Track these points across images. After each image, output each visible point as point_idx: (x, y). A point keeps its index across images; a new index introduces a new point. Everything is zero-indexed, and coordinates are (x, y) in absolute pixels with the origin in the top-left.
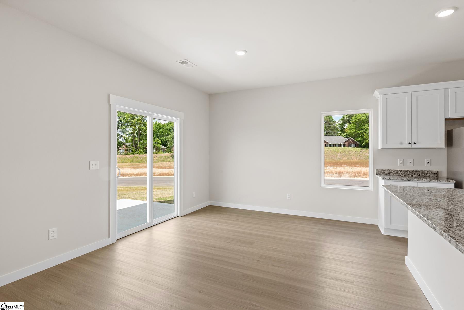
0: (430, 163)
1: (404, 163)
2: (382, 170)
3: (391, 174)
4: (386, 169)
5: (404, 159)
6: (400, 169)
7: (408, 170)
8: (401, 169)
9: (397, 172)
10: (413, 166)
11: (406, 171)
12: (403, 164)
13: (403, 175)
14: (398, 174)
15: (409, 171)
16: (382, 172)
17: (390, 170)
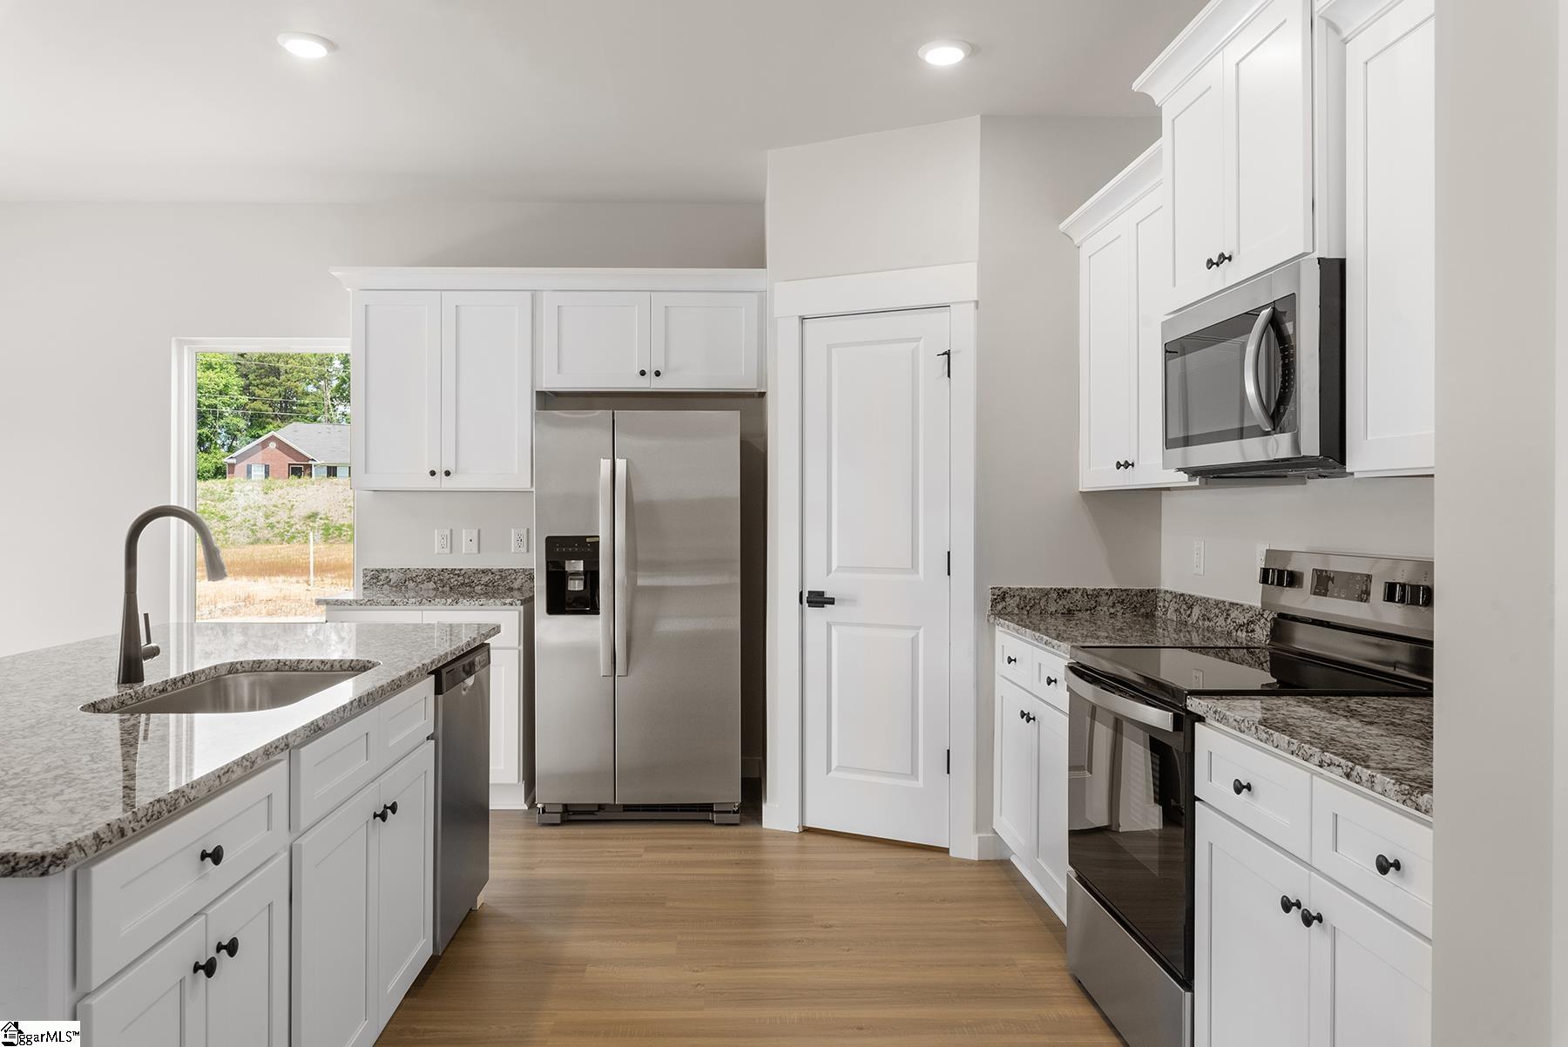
0: (525, 540)
1: (451, 543)
2: (383, 570)
3: (411, 585)
4: (394, 567)
5: (451, 530)
6: (438, 565)
7: (461, 570)
8: (439, 567)
9: (429, 575)
10: (479, 552)
11: (456, 572)
12: (449, 545)
13: (447, 589)
14: (431, 585)
15: (463, 572)
16: (383, 576)
17: (405, 571)
